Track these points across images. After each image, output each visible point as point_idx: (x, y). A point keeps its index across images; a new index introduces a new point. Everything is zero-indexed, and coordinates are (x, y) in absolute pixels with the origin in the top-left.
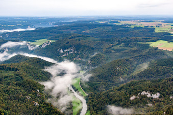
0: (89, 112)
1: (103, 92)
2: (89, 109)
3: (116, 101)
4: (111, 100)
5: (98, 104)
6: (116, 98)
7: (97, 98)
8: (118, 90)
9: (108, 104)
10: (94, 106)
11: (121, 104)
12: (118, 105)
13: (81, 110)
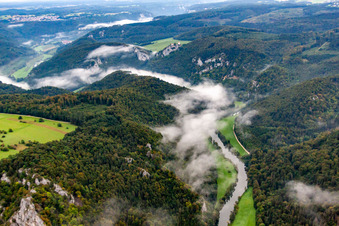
0: (251, 190)
1: (282, 150)
2: (250, 184)
3: (308, 171)
4: (297, 168)
5: (269, 175)
6: (308, 164)
7: (268, 162)
8: (314, 147)
9: (290, 179)
10: (261, 179)
11: (320, 177)
12: (312, 182)
13: (235, 185)
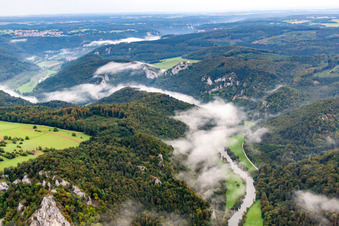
0: (259, 202)
1: (290, 165)
2: (259, 197)
3: (314, 184)
4: (304, 181)
5: (277, 187)
6: (314, 178)
7: (276, 176)
8: (321, 162)
9: (297, 189)
10: (269, 191)
11: (326, 189)
12: (319, 192)
13: (243, 197)
